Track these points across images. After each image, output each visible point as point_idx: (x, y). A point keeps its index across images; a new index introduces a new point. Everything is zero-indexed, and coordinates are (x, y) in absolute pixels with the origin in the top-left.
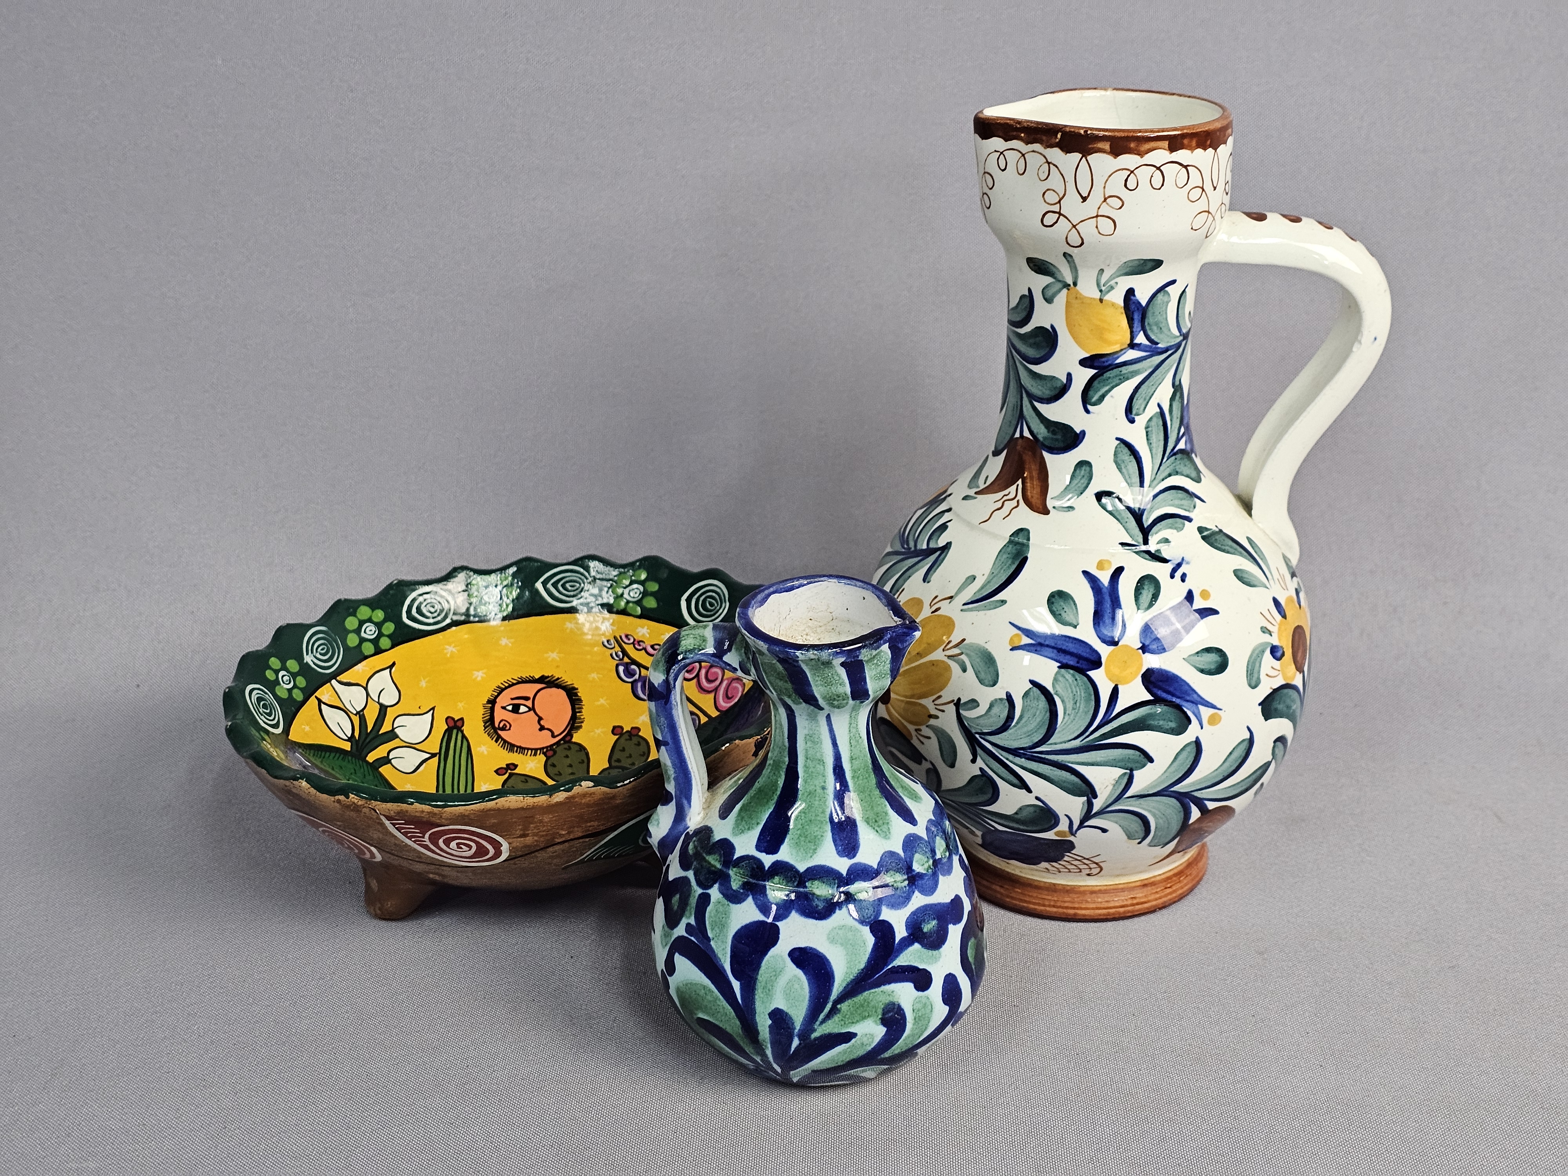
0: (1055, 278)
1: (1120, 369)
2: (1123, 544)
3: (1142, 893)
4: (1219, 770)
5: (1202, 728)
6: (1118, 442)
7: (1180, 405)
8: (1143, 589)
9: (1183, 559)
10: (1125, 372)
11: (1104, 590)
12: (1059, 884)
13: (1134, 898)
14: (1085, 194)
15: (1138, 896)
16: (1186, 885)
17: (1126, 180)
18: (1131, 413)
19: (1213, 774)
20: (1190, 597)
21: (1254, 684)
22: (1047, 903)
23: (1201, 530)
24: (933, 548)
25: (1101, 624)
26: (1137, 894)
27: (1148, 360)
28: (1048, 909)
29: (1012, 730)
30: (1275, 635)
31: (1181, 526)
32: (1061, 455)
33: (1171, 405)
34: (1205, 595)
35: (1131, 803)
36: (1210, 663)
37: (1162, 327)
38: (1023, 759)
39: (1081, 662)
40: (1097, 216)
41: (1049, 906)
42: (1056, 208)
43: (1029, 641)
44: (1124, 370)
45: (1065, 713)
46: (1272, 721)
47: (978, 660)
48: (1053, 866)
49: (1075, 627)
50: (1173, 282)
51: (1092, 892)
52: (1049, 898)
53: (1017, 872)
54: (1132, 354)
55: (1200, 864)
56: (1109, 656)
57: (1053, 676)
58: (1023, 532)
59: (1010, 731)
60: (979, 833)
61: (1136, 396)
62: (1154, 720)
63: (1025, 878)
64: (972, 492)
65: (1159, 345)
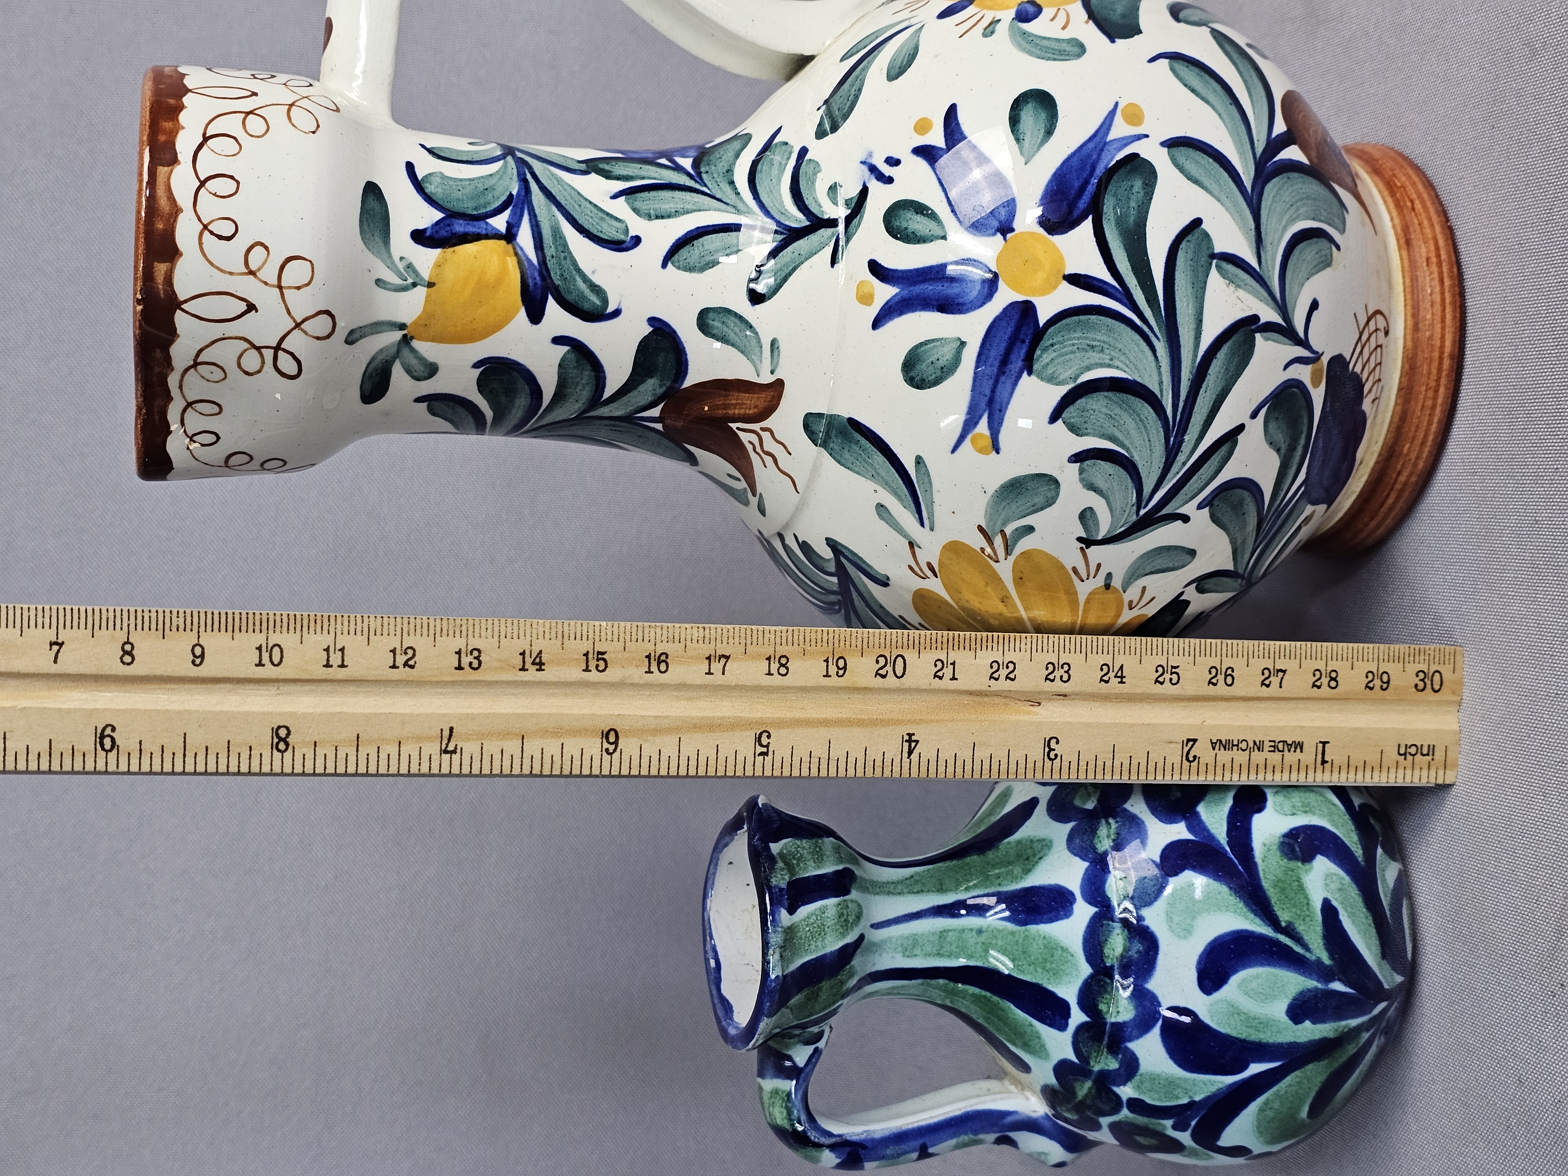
0: (394, 361)
1: (548, 258)
2: (833, 262)
3: (1420, 247)
4: (1221, 111)
5: (1147, 136)
6: (670, 265)
7: (621, 164)
8: (906, 229)
9: (863, 163)
10: (553, 249)
11: (906, 292)
12: (1400, 382)
13: (1428, 259)
14: (243, 307)
15: (1424, 255)
16: (1409, 178)
17: (220, 237)
18: (623, 242)
19: (1227, 121)
20: (927, 153)
21: (1079, 49)
22: (1429, 403)
23: (821, 134)
24: (837, 567)
25: (961, 300)
26: (1421, 256)
27: (537, 211)
28: (1440, 401)
29: (1135, 454)
30: (998, 15)
31: (812, 165)
32: (689, 357)
33: (618, 178)
34: (922, 126)
35: (1269, 258)
36: (1037, 119)
37: (484, 188)
38: (1186, 438)
39: (1022, 336)
40: (280, 287)
41: (1435, 398)
42: (268, 354)
43: (984, 421)
44: (550, 251)
45: (1109, 366)
46: (1143, 23)
47: (1014, 506)
48: (1370, 391)
49: (963, 344)
50: (410, 167)
51: (1416, 328)
52: (1421, 397)
53: (1377, 448)
54: (525, 237)
55: (1376, 154)
56: (1014, 289)
57: (1043, 384)
58: (810, 423)
59: (1136, 458)
60: (1309, 509)
61: (595, 232)
62: (1127, 216)
63: (1386, 435)
64: (754, 501)
65: (514, 193)
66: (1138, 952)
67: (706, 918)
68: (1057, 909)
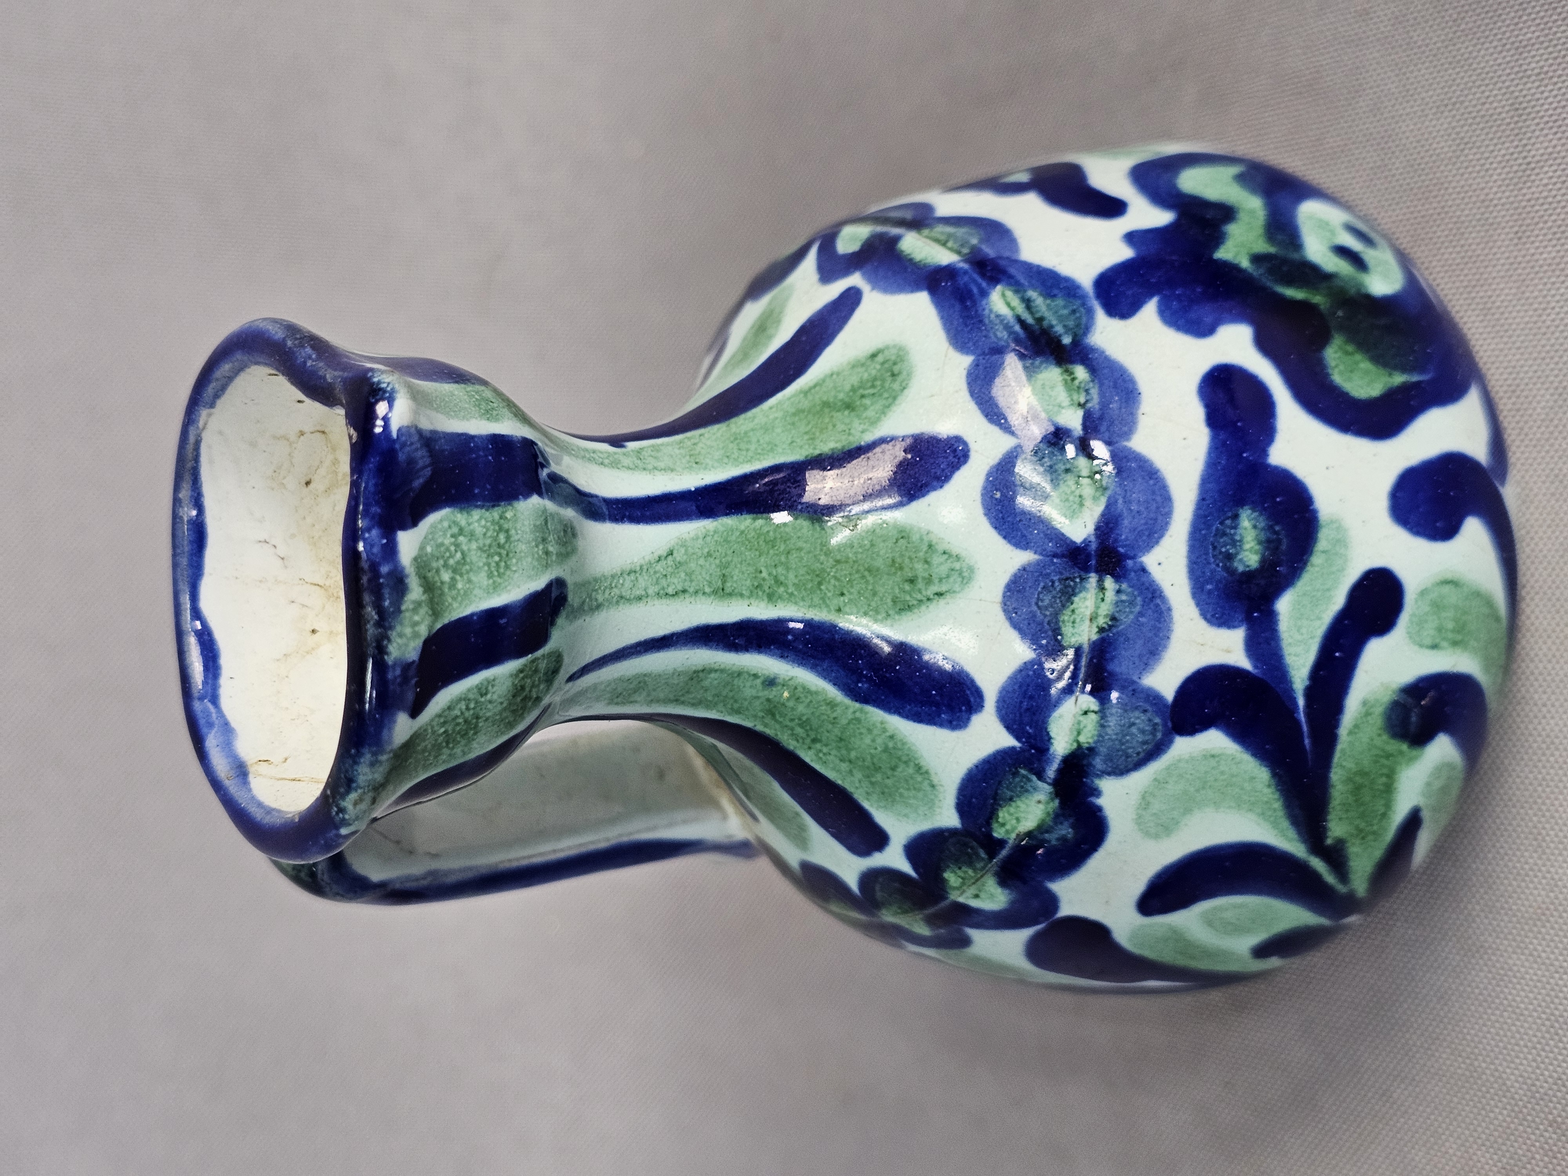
66: (1063, 839)
67: (192, 439)
68: (937, 705)
